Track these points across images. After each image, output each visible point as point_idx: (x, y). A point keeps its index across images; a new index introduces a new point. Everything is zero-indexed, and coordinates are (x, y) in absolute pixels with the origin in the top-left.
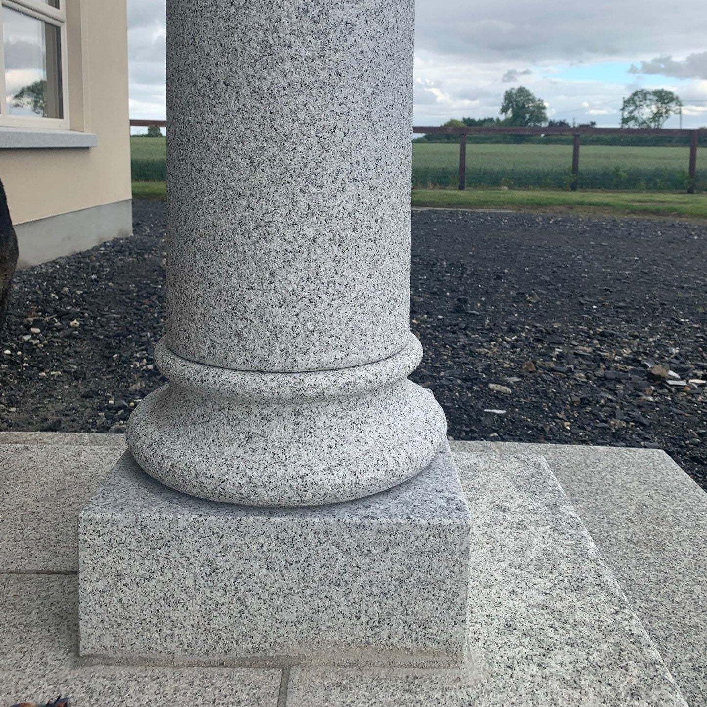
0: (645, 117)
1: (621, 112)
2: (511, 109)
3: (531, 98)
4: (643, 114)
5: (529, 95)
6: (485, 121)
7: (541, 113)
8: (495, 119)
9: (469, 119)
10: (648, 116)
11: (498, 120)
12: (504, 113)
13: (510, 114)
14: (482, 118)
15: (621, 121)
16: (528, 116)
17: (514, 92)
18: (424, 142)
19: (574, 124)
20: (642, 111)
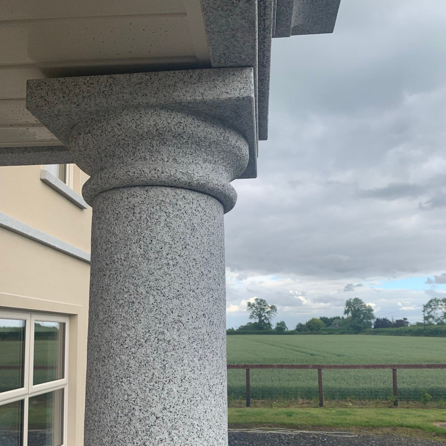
0: (439, 316)
1: (423, 313)
2: (351, 312)
3: (363, 304)
4: (437, 314)
5: (362, 303)
6: (334, 318)
7: (371, 314)
8: (341, 317)
9: (324, 317)
10: (441, 315)
11: (343, 318)
12: (346, 314)
13: (350, 314)
14: (333, 317)
15: (423, 319)
16: (362, 316)
17: (352, 301)
18: (297, 334)
19: (393, 320)
20: (436, 312)
